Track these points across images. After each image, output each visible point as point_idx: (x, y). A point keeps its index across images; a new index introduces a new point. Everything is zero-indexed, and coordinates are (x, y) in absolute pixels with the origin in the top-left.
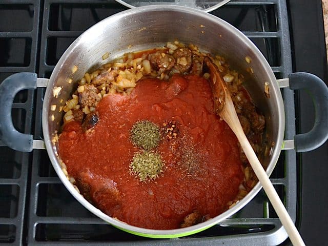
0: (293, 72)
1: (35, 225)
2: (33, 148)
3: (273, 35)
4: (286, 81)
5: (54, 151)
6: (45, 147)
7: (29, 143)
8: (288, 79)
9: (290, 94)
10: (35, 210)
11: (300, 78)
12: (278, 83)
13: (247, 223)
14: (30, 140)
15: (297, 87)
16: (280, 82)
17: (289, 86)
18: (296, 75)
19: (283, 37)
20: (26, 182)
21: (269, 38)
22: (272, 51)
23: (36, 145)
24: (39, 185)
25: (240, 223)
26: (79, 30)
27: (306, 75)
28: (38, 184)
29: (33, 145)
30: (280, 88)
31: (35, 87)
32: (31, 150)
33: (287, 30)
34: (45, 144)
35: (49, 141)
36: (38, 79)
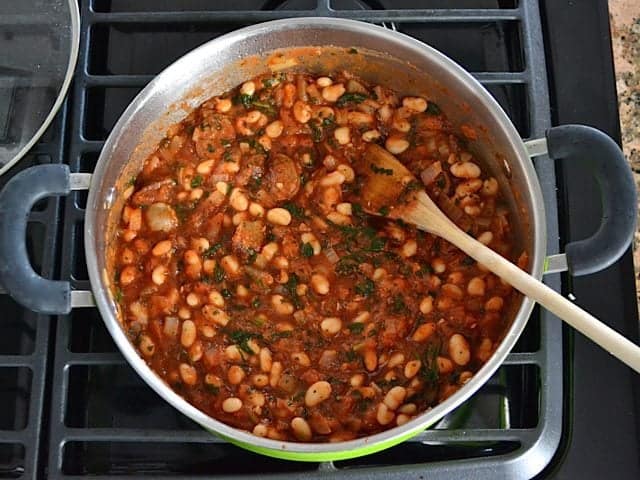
0: (553, 125)
1: (62, 444)
2: (73, 306)
3: (516, 78)
4: (541, 144)
5: (112, 310)
6: (95, 301)
7: (65, 298)
8: (544, 139)
10: (62, 416)
11: (566, 135)
12: (525, 148)
13: (467, 439)
14: (66, 292)
15: (562, 154)
16: (530, 147)
17: (546, 152)
18: (561, 131)
19: (534, 82)
20: (45, 361)
23: (78, 299)
24: (70, 368)
25: (453, 439)
27: (577, 129)
28: (67, 366)
29: (73, 300)
30: (532, 158)
31: (67, 192)
32: (68, 310)
33: (543, 69)
34: (93, 297)
35: (101, 291)
36: (72, 175)
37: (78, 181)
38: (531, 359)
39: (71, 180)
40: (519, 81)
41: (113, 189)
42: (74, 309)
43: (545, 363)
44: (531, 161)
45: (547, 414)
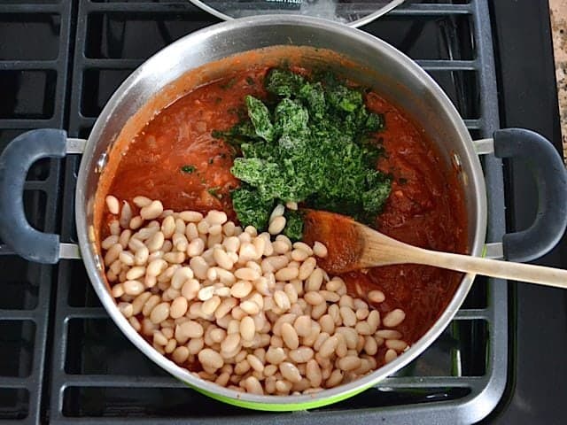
0: (501, 128)
1: (63, 388)
2: (60, 257)
3: (467, 66)
4: (489, 144)
5: (95, 262)
6: (80, 254)
7: (54, 250)
8: (492, 140)
9: (496, 165)
10: (63, 364)
12: (474, 147)
13: (424, 385)
14: (55, 244)
15: (508, 153)
16: (478, 146)
17: (493, 151)
19: (483, 69)
20: (47, 315)
21: (460, 70)
22: (466, 92)
23: (65, 251)
24: (69, 321)
25: (411, 386)
26: (138, 58)
28: (67, 319)
29: (61, 252)
30: (479, 156)
31: (63, 154)
32: (56, 260)
33: (491, 58)
34: (80, 250)
35: (87, 245)
36: (68, 140)
37: (73, 145)
38: (480, 315)
39: (67, 144)
40: (471, 69)
41: (105, 155)
42: (61, 260)
43: (493, 319)
44: (478, 158)
45: (495, 363)
